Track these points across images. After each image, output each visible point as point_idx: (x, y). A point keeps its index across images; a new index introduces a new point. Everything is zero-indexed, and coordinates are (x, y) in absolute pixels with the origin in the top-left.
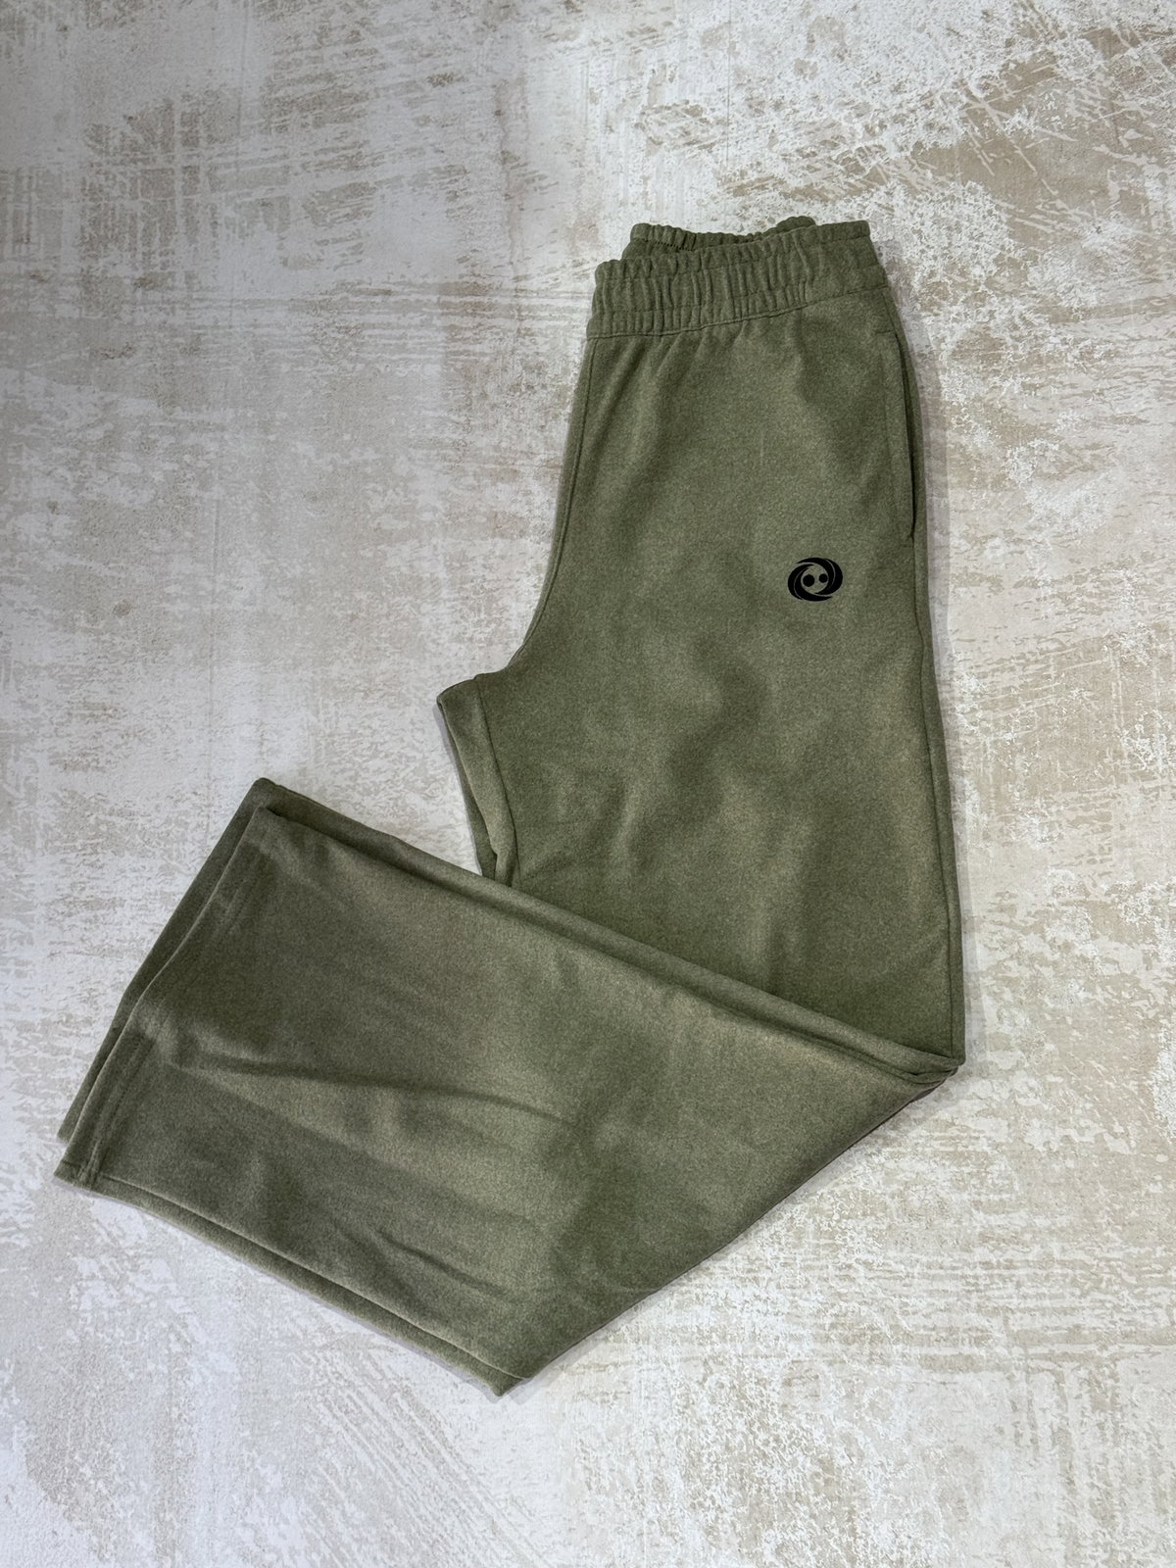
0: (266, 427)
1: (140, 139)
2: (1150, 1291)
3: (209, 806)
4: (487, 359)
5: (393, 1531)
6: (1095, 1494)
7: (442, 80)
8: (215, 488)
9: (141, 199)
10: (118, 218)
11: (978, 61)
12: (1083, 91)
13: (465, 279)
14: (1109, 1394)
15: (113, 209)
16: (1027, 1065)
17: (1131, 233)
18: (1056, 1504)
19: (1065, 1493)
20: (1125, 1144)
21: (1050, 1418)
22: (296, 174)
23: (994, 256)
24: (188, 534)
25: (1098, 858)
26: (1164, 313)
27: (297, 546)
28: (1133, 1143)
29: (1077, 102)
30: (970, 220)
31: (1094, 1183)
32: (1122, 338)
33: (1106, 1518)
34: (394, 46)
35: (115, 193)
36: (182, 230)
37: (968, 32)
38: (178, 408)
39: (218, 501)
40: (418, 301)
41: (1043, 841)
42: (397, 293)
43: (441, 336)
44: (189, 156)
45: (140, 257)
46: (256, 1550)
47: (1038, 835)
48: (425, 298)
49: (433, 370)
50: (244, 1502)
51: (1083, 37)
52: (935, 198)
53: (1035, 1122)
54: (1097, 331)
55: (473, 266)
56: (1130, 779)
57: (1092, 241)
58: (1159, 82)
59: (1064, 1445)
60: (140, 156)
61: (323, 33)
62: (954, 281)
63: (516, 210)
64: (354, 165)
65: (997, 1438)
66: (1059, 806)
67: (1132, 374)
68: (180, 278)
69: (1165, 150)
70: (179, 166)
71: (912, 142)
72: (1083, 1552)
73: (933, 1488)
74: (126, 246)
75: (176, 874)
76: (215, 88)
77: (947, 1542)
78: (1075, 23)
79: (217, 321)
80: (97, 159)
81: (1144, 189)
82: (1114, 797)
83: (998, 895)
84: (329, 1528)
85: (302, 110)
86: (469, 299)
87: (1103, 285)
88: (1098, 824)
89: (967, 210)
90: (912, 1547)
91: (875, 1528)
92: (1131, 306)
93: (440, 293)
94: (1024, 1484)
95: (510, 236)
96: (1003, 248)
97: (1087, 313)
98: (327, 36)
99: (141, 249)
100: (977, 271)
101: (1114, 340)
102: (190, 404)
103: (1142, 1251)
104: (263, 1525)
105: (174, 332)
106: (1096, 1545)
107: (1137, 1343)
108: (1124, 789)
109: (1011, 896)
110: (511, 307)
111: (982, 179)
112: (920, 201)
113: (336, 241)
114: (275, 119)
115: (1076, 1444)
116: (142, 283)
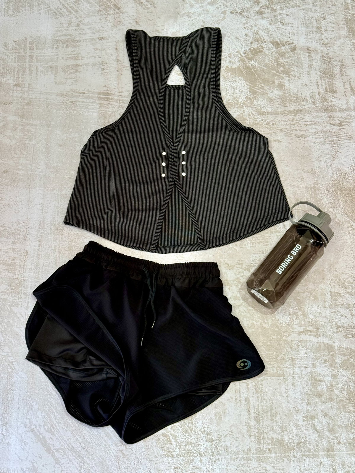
0: (48, 126)
1: (18, 47)
2: (272, 363)
3: (27, 226)
4: (110, 113)
5: (68, 421)
6: (255, 415)
7: (102, 39)
8: (34, 141)
9: (17, 63)
10: (10, 67)
11: (243, 46)
12: (270, 57)
13: (105, 91)
14: (260, 389)
15: (9, 65)
16: (244, 304)
17: (280, 94)
18: (245, 417)
19: (247, 414)
20: (267, 325)
21: (245, 395)
22: (60, 60)
23: (245, 96)
24: (25, 153)
25: (265, 252)
26: (288, 115)
27: (55, 158)
28: (270, 325)
29: (268, 59)
30: (239, 87)
31: (259, 335)
32: (277, 120)
33: (258, 421)
34: (89, 29)
35: (10, 61)
36: (28, 72)
37: (241, 39)
38: (24, 119)
39: (34, 145)
40: (92, 96)
41: (251, 247)
42: (86, 94)
43: (98, 105)
44: (31, 53)
45: (15, 78)
46: (30, 425)
47: (250, 245)
48: (94, 95)
49: (95, 114)
50: (27, 412)
51: (270, 43)
52: (231, 81)
53: (245, 319)
54: (271, 118)
55: (108, 88)
56: (274, 233)
57: (270, 95)
58: (289, 56)
59: (248, 402)
60: (17, 51)
61: (70, 23)
62: (235, 102)
63: (120, 74)
64: (76, 59)
65: (231, 400)
66: (255, 238)
67: (279, 130)
68: (27, 84)
69: (290, 73)
70: (28, 55)
71: (225, 66)
72: (251, 430)
73: (213, 412)
74: (12, 75)
75: (17, 244)
76: (39, 35)
77: (216, 426)
78: (269, 39)
79: (36, 97)
80: (5, 51)
81: (284, 83)
82: (269, 237)
83: (238, 260)
84: (50, 419)
85: (63, 43)
86: (106, 96)
87: (273, 106)
88: (265, 244)
89: (239, 84)
90: (207, 428)
91: (198, 422)
92: (279, 112)
93: (98, 94)
94: (237, 412)
95: (118, 81)
96: (247, 95)
97: (268, 113)
98: (70, 24)
99: (16, 76)
100: (241, 100)
101: (275, 120)
102: (28, 119)
103: (271, 353)
104: (32, 418)
105: (24, 99)
106: (255, 428)
107: (268, 376)
108: (272, 235)
109: (242, 261)
110: (117, 99)
111: (243, 77)
112: (227, 81)
113: (70, 78)
114: (55, 45)
115: (251, 402)
116: (16, 85)
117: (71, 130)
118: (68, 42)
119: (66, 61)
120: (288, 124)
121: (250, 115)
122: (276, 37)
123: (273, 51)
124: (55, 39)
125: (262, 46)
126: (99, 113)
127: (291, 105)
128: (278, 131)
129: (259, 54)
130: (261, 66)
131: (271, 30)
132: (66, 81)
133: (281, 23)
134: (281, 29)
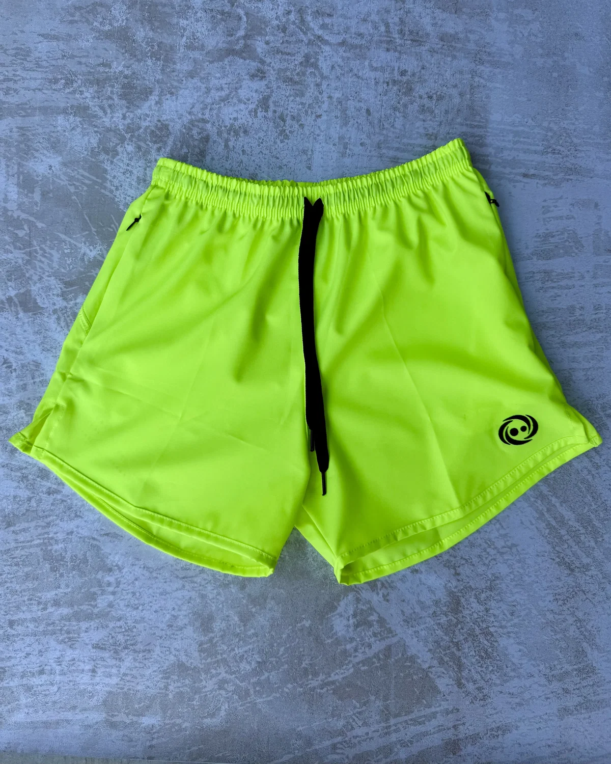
117: (555, 75)
118: (570, 324)
119: (573, 269)
120: (20, 80)
121: (110, 106)
122: (27, 325)
123: (38, 285)
124: (604, 334)
125: (65, 299)
126: (487, 121)
127: (8, 131)
128: (44, 63)
129: (74, 277)
130: (72, 241)
131: (37, 347)
132: (571, 211)
133: (10, 367)
134: (13, 348)
